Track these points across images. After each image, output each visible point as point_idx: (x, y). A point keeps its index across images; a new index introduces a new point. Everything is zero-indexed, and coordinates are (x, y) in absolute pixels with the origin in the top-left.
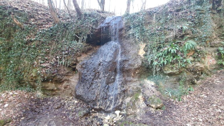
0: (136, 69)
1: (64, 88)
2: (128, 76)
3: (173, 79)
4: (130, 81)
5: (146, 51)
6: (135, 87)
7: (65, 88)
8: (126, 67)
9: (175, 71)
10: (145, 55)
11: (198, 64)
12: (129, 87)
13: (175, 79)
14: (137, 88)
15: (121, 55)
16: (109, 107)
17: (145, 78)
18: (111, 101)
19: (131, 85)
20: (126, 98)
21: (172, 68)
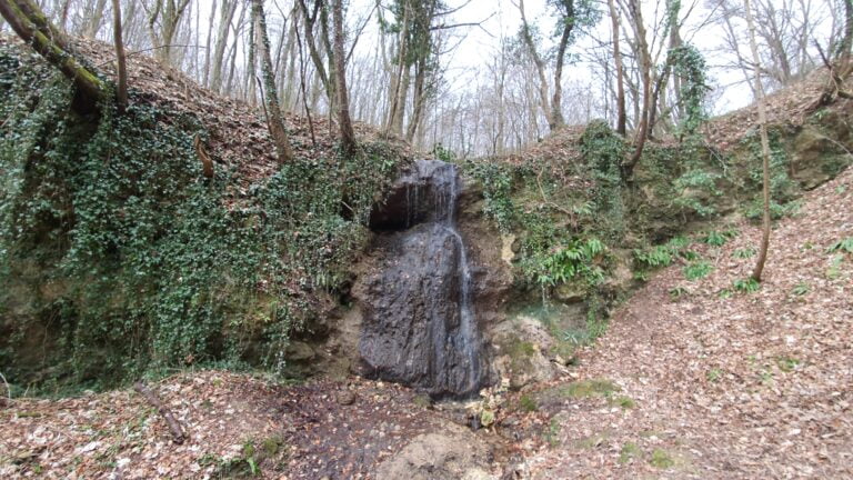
0: (503, 293)
1: (332, 352)
2: (486, 310)
3: (576, 310)
4: (492, 322)
5: (517, 252)
6: (505, 334)
7: (335, 352)
8: (482, 287)
9: (579, 294)
10: (515, 261)
11: (610, 280)
12: (493, 335)
13: (579, 310)
14: (511, 335)
15: (467, 261)
16: (465, 383)
17: (517, 313)
18: (467, 370)
19: (496, 330)
20: (493, 360)
21: (575, 289)
